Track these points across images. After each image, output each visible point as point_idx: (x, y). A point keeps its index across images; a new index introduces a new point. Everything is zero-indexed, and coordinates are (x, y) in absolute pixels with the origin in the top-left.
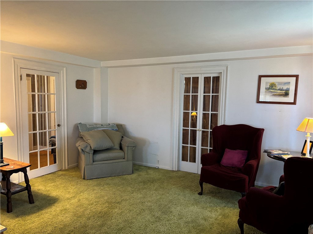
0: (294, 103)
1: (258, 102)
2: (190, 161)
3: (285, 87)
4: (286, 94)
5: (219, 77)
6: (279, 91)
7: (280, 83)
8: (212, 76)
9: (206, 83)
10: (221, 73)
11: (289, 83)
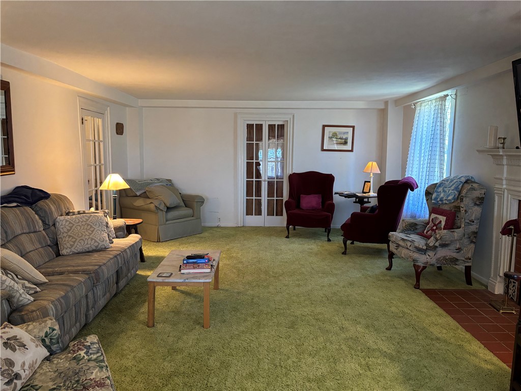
0: (352, 151)
1: (323, 150)
2: (255, 215)
3: (344, 137)
4: (345, 143)
5: (284, 125)
6: (340, 140)
7: (340, 133)
8: (277, 123)
9: (270, 130)
10: (287, 121)
11: (348, 132)
